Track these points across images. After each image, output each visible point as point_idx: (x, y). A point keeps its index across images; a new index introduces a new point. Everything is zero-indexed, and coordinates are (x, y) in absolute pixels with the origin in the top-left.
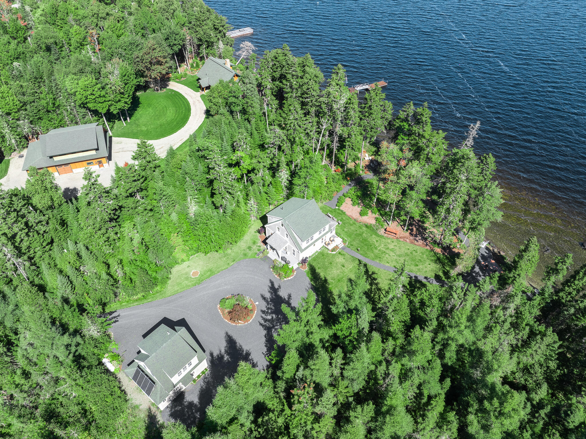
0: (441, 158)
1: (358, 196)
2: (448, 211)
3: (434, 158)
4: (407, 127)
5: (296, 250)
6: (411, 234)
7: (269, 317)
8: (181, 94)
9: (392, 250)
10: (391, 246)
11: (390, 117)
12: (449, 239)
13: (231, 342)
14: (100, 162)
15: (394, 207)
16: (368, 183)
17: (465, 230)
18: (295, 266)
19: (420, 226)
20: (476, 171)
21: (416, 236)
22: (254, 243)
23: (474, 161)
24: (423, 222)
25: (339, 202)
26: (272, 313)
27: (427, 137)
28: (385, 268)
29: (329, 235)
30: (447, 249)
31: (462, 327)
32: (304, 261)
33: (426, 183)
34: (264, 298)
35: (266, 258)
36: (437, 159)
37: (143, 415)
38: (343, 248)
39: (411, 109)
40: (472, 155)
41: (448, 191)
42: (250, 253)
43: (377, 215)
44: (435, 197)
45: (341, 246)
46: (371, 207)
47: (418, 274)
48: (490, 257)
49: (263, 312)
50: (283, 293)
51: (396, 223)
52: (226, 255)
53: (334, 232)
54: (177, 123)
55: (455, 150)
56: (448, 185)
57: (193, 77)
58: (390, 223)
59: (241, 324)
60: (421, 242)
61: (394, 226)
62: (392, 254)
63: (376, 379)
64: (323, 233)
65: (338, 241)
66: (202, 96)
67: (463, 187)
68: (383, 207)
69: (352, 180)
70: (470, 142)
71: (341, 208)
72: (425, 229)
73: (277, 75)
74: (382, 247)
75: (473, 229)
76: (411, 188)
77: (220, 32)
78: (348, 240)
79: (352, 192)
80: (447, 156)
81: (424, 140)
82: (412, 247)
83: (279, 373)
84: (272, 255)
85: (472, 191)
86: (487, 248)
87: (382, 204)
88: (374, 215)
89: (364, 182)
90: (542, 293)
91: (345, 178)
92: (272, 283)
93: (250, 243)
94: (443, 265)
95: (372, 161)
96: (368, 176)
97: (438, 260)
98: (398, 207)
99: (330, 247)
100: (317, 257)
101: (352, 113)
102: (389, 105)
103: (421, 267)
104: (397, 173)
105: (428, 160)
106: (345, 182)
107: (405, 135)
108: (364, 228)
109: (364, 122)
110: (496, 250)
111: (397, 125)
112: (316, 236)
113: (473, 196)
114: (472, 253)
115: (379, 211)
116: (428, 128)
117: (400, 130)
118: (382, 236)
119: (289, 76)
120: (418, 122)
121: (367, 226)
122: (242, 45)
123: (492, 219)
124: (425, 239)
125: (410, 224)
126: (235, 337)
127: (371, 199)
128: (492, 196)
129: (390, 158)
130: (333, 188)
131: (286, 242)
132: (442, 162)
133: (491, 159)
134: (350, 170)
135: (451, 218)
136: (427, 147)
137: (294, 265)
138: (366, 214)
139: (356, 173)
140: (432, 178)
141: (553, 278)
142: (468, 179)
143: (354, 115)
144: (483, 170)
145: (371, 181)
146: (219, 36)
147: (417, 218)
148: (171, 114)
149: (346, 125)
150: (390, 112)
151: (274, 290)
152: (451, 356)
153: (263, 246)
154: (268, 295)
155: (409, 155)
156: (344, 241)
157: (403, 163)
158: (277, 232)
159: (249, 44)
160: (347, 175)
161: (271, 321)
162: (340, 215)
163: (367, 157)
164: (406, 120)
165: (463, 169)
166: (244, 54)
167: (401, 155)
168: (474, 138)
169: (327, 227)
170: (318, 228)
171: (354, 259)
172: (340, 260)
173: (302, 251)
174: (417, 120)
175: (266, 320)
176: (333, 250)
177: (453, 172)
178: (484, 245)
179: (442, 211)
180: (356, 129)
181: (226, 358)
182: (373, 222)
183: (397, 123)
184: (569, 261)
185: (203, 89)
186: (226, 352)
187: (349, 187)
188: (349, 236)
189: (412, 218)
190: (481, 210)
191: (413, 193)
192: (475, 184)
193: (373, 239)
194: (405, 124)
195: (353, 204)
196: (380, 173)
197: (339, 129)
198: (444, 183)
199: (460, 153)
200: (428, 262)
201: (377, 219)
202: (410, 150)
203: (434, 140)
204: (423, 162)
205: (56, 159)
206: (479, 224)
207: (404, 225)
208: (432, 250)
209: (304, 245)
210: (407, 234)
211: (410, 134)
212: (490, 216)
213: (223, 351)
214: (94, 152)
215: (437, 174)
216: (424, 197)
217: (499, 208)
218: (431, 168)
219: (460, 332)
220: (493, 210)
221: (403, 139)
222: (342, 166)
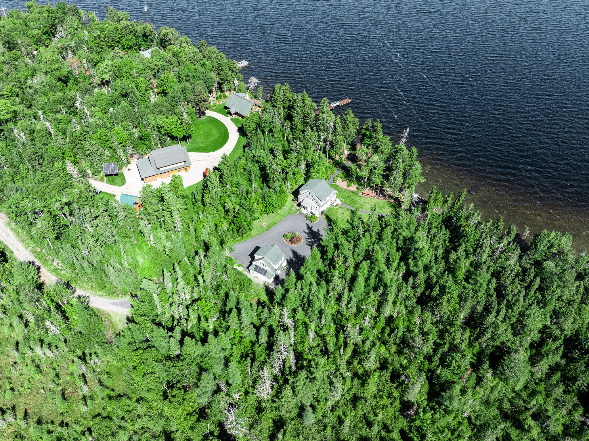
0: (389, 151)
1: (345, 176)
2: (395, 179)
3: (385, 151)
4: (369, 133)
5: (318, 207)
6: (377, 194)
7: (310, 241)
8: (217, 119)
9: (368, 203)
10: (367, 201)
11: (358, 128)
12: (397, 194)
13: (295, 253)
14: (186, 169)
15: (366, 180)
16: (349, 167)
17: (406, 189)
18: (318, 216)
19: (381, 189)
20: (407, 157)
21: (380, 195)
22: (292, 206)
23: (406, 152)
24: (383, 187)
25: (334, 180)
26: (311, 239)
27: (381, 140)
28: (365, 212)
29: (333, 198)
30: (397, 199)
31: (404, 228)
32: (322, 212)
33: (382, 165)
34: (305, 232)
35: (301, 213)
36: (387, 152)
37: (262, 287)
38: (341, 205)
39: (370, 122)
40: (404, 148)
41: (394, 168)
42: (292, 212)
43: (357, 186)
44: (388, 172)
45: (340, 203)
46: (353, 181)
47: (383, 214)
48: (420, 202)
49: (307, 239)
50: (315, 229)
51: (368, 189)
52: (279, 214)
53: (335, 196)
54: (222, 140)
55: (396, 146)
56: (394, 165)
57: (220, 105)
58: (365, 189)
59: (297, 245)
60: (382, 198)
61: (367, 190)
62: (368, 205)
63: (369, 252)
64: (331, 197)
65: (338, 201)
66: (232, 119)
67: (401, 165)
68: (359, 181)
69: (339, 167)
70: (404, 140)
71: (336, 184)
72: (384, 191)
73: (286, 106)
74: (362, 202)
75: (409, 187)
76: (375, 168)
77: (233, 72)
78: (343, 200)
79: (341, 174)
80: (392, 149)
81: (379, 142)
82: (378, 201)
83: (325, 257)
84: (304, 211)
85: (406, 167)
86: (418, 198)
87: (359, 179)
88: (355, 186)
89: (347, 167)
90: (443, 214)
91: (335, 166)
92: (308, 225)
93: (290, 207)
94: (395, 208)
95: (349, 155)
96: (349, 164)
97: (393, 206)
98: (368, 179)
99: (335, 204)
100: (328, 210)
101: (338, 129)
102: (357, 121)
103: (384, 210)
104: (367, 161)
105: (382, 152)
106: (336, 169)
107: (368, 138)
108: (351, 193)
109: (345, 133)
110: (423, 198)
111: (363, 132)
112: (328, 198)
113: (407, 170)
114: (409, 199)
115: (358, 183)
116: (381, 133)
117: (364, 136)
118: (361, 197)
119: (296, 107)
120: (375, 131)
121: (352, 192)
122: (250, 80)
123: (418, 181)
124: (385, 196)
125: (376, 189)
126: (295, 250)
127: (352, 177)
128: (417, 169)
129: (363, 153)
130: (329, 173)
131: (312, 203)
132: (390, 153)
133: (415, 150)
134: (337, 161)
135: (397, 182)
136: (381, 145)
137: (317, 214)
138: (351, 186)
139: (341, 163)
140: (385, 162)
141: (446, 205)
142: (403, 162)
143: (339, 129)
144: (411, 155)
145: (351, 166)
146: (233, 75)
147: (379, 185)
148: (216, 134)
149: (335, 135)
150: (358, 124)
151: (309, 228)
152: (400, 242)
153: (298, 208)
154: (307, 231)
155: (372, 151)
156: (341, 201)
157: (369, 155)
158: (306, 198)
159: (255, 79)
160: (336, 164)
161: (312, 242)
162: (336, 187)
163: (346, 153)
164: (367, 129)
165: (400, 156)
166: (252, 86)
167: (368, 151)
168: (406, 137)
169: (332, 193)
170: (328, 194)
171: (348, 209)
172: (341, 210)
173: (322, 207)
174: (374, 129)
175: (309, 242)
176: (336, 206)
177: (395, 158)
178: (416, 196)
179: (392, 179)
180: (340, 138)
181: (294, 259)
182: (355, 189)
183: (363, 131)
184: (452, 196)
185: (231, 115)
186: (293, 257)
187: (338, 171)
188: (344, 198)
189: (377, 185)
190: (412, 176)
191: (376, 171)
192: (407, 163)
193: (357, 198)
194: (368, 132)
195: (343, 181)
196: (357, 162)
197: (330, 138)
198: (392, 164)
199: (399, 148)
200: (387, 207)
201: (357, 188)
202: (373, 148)
203: (384, 141)
204: (380, 154)
205: (161, 169)
206: (412, 184)
207: (373, 190)
208: (389, 201)
209: (322, 203)
210: (375, 194)
211: (371, 137)
212: (417, 179)
213: (292, 257)
214: (183, 163)
215: (387, 160)
216: (382, 173)
217: (421, 175)
218: (385, 157)
219: (403, 231)
220: (418, 176)
221: (367, 141)
222: (333, 159)
